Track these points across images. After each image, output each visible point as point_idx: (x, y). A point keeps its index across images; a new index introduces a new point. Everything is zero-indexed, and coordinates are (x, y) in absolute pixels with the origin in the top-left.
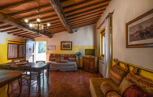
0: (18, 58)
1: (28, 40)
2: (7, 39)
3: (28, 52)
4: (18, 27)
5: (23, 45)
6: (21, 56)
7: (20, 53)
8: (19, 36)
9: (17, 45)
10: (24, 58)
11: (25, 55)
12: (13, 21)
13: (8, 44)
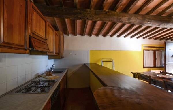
0: (155, 67)
1: (169, 42)
2: (142, 45)
3: (170, 61)
4: (158, 27)
5: (160, 50)
6: (158, 66)
7: (156, 60)
8: (155, 39)
9: (153, 51)
10: (164, 68)
11: (165, 64)
12: (153, 20)
13: (144, 50)
